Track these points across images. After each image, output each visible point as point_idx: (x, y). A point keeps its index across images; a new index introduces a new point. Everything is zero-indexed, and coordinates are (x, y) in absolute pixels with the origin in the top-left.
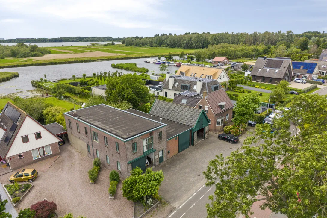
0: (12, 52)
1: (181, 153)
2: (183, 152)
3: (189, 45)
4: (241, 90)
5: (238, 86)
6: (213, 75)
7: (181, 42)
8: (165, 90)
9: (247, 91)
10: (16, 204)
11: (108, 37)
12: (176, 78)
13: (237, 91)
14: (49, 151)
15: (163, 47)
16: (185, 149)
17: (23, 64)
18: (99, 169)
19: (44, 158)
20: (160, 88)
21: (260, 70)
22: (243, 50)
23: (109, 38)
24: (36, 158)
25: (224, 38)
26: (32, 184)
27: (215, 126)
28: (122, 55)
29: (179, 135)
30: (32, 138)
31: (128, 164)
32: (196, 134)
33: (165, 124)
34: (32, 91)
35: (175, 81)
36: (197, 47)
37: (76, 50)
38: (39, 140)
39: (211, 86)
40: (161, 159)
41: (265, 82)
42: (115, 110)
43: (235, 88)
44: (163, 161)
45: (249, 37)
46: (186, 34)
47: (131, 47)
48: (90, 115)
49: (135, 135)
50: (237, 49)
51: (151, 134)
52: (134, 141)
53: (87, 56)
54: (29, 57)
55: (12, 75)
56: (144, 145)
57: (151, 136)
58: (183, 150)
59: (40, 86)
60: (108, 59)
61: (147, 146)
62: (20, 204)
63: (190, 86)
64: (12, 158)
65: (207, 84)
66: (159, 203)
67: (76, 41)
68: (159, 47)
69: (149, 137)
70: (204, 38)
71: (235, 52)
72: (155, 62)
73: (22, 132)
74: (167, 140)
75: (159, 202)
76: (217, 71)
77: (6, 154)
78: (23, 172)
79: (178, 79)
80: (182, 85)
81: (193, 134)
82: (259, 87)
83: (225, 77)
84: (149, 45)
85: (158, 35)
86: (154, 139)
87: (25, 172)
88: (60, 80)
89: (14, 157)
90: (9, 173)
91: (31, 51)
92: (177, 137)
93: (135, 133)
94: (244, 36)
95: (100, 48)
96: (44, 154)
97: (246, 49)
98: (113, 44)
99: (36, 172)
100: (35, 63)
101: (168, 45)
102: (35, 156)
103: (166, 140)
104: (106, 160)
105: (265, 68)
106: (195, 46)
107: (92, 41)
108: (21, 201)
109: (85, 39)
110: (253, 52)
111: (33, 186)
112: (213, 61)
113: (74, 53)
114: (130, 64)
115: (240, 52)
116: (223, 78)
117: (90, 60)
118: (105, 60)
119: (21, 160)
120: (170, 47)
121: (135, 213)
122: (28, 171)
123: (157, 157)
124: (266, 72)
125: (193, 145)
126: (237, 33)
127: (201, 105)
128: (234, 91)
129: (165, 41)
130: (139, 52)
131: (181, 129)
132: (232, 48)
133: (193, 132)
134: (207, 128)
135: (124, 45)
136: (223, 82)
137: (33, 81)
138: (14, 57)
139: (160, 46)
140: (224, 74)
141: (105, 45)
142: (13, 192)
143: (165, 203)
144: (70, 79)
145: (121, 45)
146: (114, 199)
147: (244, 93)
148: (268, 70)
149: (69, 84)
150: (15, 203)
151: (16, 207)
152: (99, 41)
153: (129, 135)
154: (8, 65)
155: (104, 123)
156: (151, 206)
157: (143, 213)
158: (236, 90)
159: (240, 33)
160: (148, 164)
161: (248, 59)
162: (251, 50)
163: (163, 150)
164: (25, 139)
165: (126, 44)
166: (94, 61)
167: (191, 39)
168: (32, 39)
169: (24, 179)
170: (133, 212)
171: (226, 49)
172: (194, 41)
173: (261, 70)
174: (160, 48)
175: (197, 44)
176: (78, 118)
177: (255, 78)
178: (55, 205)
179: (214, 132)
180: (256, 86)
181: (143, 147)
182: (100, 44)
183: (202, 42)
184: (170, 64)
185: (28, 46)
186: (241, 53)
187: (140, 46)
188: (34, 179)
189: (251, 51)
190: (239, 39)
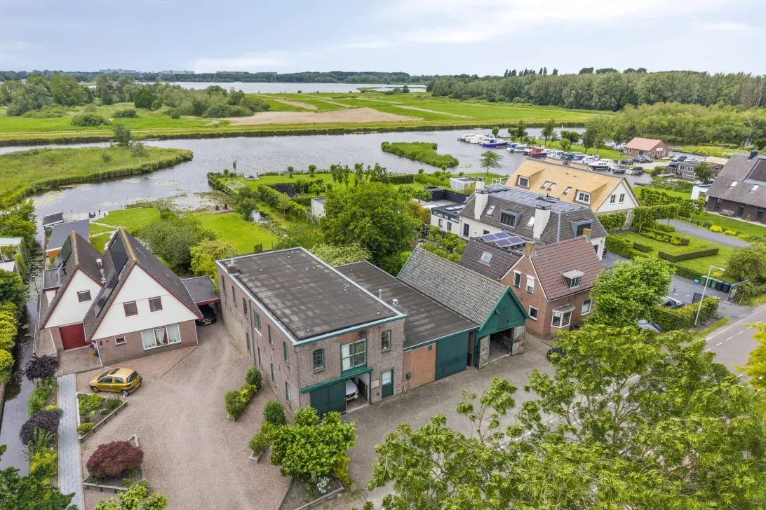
0: (195, 105)
1: (441, 381)
2: (447, 379)
3: (581, 101)
4: (663, 235)
5: (660, 222)
6: (594, 191)
7: (564, 93)
8: (465, 221)
9: (678, 239)
10: (83, 437)
11: (401, 73)
12: (494, 195)
13: (653, 236)
14: (175, 337)
15: (518, 102)
16: (455, 372)
17: (208, 133)
18: (255, 390)
19: (164, 348)
20: (455, 215)
21: (734, 184)
22: (719, 123)
23: (402, 76)
24: (150, 346)
25: (678, 86)
26: (124, 399)
27: (547, 325)
28: (415, 119)
29: (437, 341)
30: (143, 307)
31: (303, 392)
32: (485, 343)
33: (401, 315)
34: (203, 195)
35: (490, 201)
36: (604, 107)
37: (321, 104)
38: (158, 313)
39: (570, 224)
40: (387, 390)
41: (743, 219)
42: (318, 266)
43: (648, 229)
44: (392, 393)
45: (750, 85)
46: (584, 71)
47: (444, 99)
48: (261, 273)
49: (324, 333)
50: (702, 118)
51: (362, 333)
52: (319, 346)
53: (336, 120)
54: (224, 117)
55: (178, 157)
56: (343, 357)
57: (360, 338)
58: (449, 375)
59: (220, 186)
60: (381, 129)
61: (351, 358)
62: (90, 438)
63: (521, 217)
64: (104, 342)
65: (559, 218)
66: (342, 492)
67: (331, 82)
68: (508, 102)
69: (357, 340)
70: (625, 83)
71: (696, 125)
72: (482, 142)
73: (125, 295)
74: (404, 350)
75: (342, 488)
76: (605, 183)
77: (93, 334)
78: (113, 373)
79: (498, 199)
80: (503, 214)
81: (477, 340)
82: (721, 230)
83: (627, 198)
84: (484, 96)
85: (514, 72)
86: (370, 346)
87: (117, 375)
88: (263, 175)
89: (107, 341)
90: (96, 369)
91: (230, 103)
92: (434, 345)
93: (326, 328)
94: (736, 83)
95: (374, 100)
96: (165, 341)
97: (728, 118)
98: (406, 91)
99: (138, 377)
100: (231, 132)
101: (531, 98)
102: (148, 342)
103: (401, 350)
104: (271, 374)
105: (749, 181)
106: (596, 105)
107: (364, 81)
108: (94, 432)
109: (349, 76)
110: (749, 128)
111: (125, 405)
112: (627, 149)
113: (316, 112)
114: (422, 143)
115: (709, 126)
116: (622, 200)
117: (341, 130)
118: (374, 130)
119: (120, 347)
120: (535, 103)
121: (284, 502)
122: (123, 374)
123: (375, 384)
124: (750, 192)
125: (477, 366)
126: (717, 75)
127: (519, 273)
128: (645, 236)
129: (526, 87)
130: (456, 114)
131: (448, 327)
132: (689, 114)
133: (479, 336)
134: (519, 331)
135: (430, 94)
136: (616, 211)
137: (212, 174)
138: (197, 116)
139: (511, 100)
140: (623, 191)
141: (389, 93)
142: (87, 412)
143: (354, 494)
144: (282, 175)
145: (423, 93)
146: (258, 461)
147: (669, 245)
148: (755, 188)
149: (272, 187)
150: (82, 434)
151: (82, 441)
152: (379, 83)
153: (313, 331)
154: (179, 134)
155: (277, 296)
156: (321, 494)
157: (300, 506)
158: (650, 234)
159: (725, 75)
160: (356, 397)
161: (731, 145)
162: (741, 124)
163: (392, 371)
164: (131, 309)
165: (434, 92)
166: (349, 132)
167: (590, 85)
168: (246, 75)
169: (114, 387)
170: (283, 498)
171: (670, 116)
172: (596, 92)
173: (737, 185)
174: (511, 104)
175: (603, 99)
176: (236, 277)
177: (716, 203)
178: (139, 454)
179: (543, 339)
180: (714, 228)
181: (339, 361)
182: (378, 90)
183: (619, 93)
184: (516, 150)
185: (228, 92)
186: (711, 130)
187: (465, 99)
188: (131, 391)
189: (741, 126)
190: (720, 90)
